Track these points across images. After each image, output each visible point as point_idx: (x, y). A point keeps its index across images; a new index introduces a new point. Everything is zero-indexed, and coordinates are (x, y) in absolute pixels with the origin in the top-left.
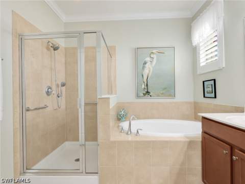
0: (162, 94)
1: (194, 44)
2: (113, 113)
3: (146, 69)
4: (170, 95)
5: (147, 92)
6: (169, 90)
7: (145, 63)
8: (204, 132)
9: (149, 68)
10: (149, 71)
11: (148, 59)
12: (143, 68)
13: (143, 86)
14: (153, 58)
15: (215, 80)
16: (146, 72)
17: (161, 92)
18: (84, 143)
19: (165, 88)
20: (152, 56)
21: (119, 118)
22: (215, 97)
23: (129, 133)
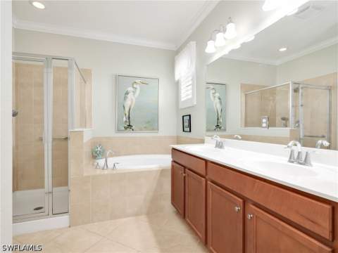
0: (145, 128)
1: (176, 79)
2: (86, 150)
3: (128, 100)
4: (153, 129)
5: (129, 125)
6: (152, 124)
7: (127, 93)
8: (174, 161)
9: (132, 99)
10: (132, 102)
11: (130, 89)
12: (125, 98)
13: (124, 119)
14: (136, 88)
15: (190, 116)
16: (128, 103)
17: (145, 126)
18: (50, 190)
19: (149, 122)
20: (135, 86)
21: (95, 156)
22: (190, 131)
23: (105, 168)
